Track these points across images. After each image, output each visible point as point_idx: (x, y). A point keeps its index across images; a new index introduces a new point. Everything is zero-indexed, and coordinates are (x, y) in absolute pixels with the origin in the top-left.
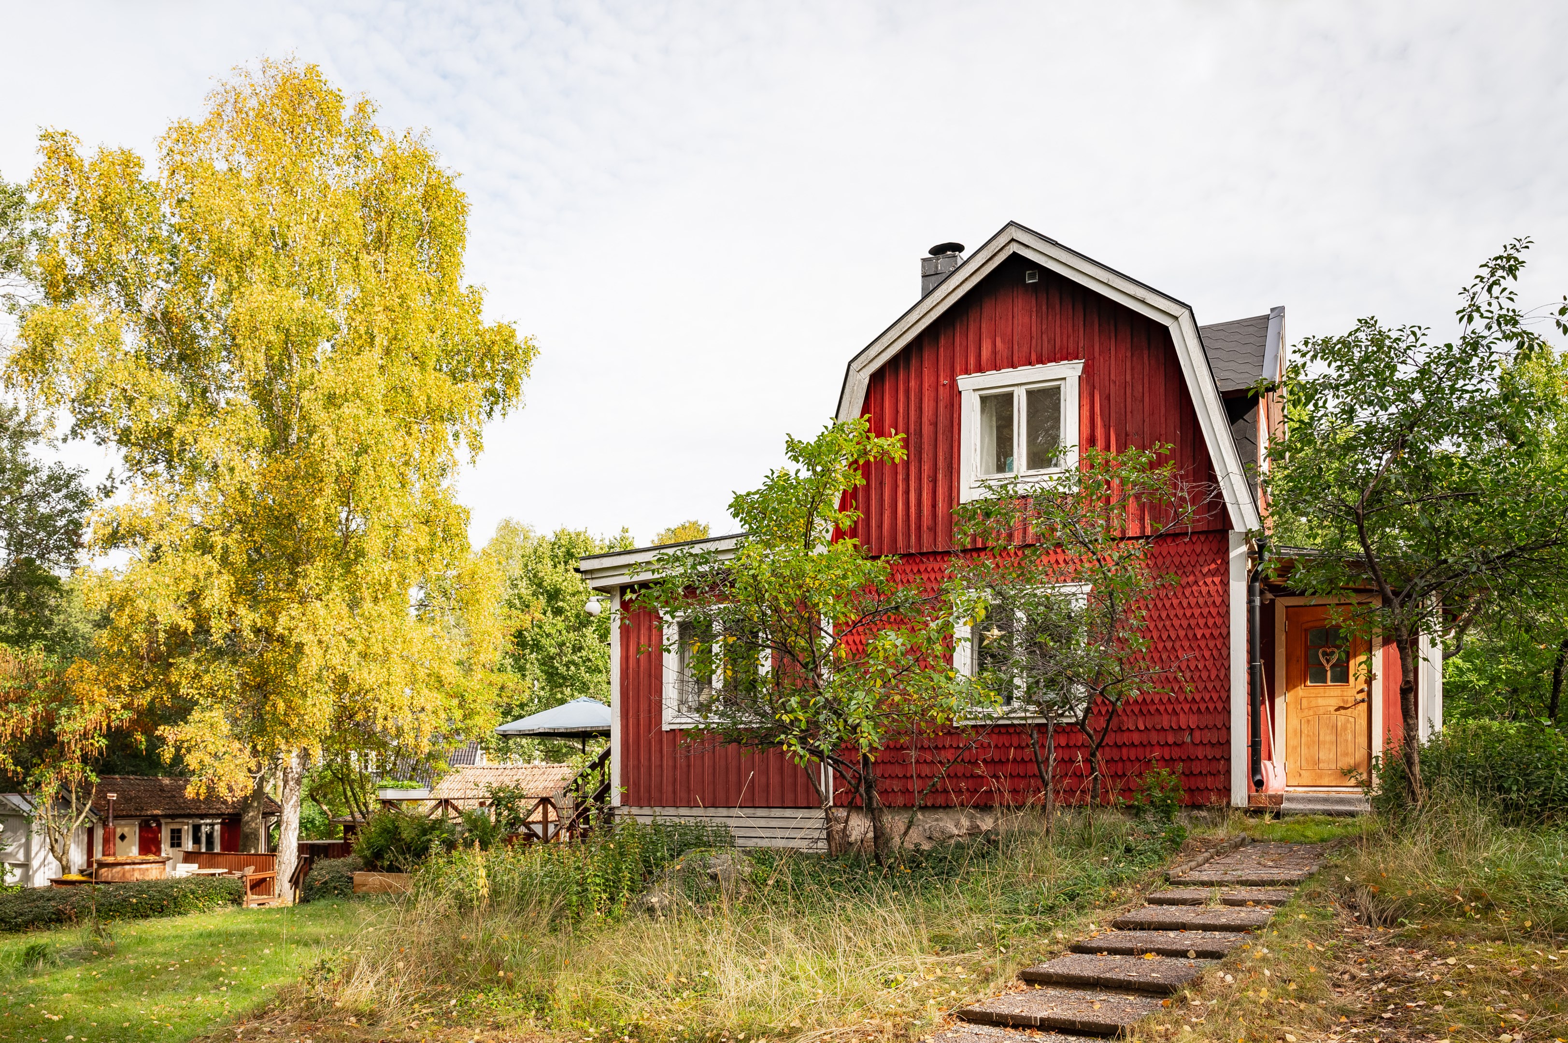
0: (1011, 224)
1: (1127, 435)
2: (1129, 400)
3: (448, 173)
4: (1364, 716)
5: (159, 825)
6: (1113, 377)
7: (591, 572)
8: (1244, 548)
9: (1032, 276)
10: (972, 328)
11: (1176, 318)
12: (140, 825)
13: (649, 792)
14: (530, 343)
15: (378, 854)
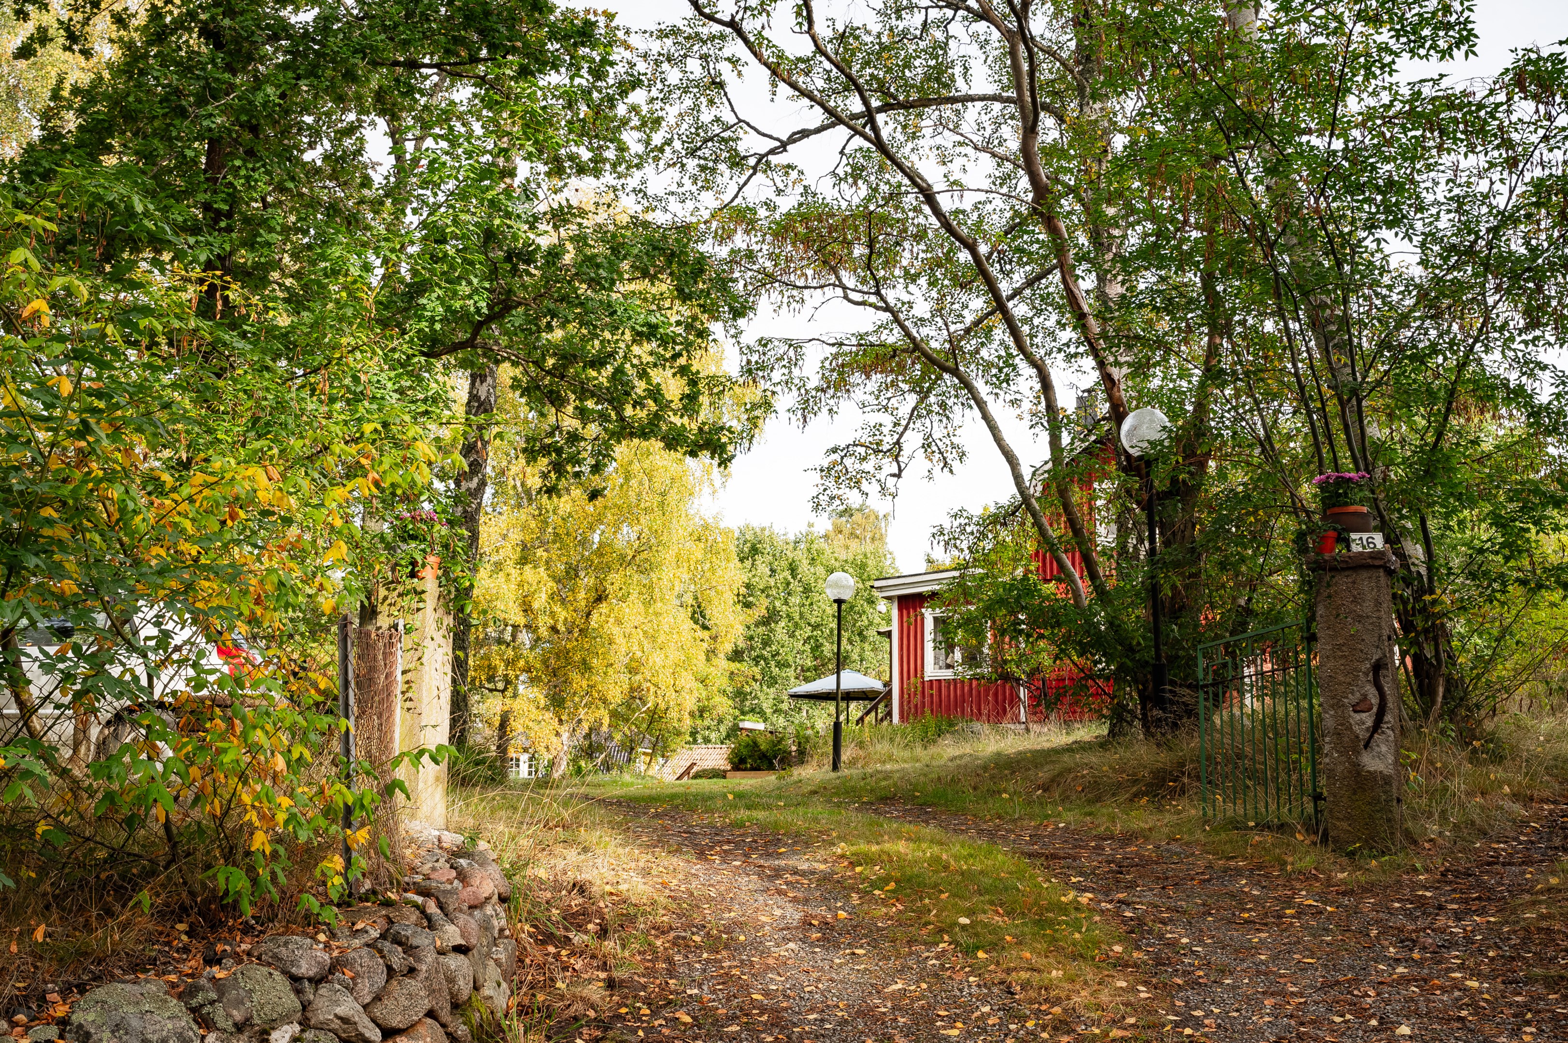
15: (742, 761)
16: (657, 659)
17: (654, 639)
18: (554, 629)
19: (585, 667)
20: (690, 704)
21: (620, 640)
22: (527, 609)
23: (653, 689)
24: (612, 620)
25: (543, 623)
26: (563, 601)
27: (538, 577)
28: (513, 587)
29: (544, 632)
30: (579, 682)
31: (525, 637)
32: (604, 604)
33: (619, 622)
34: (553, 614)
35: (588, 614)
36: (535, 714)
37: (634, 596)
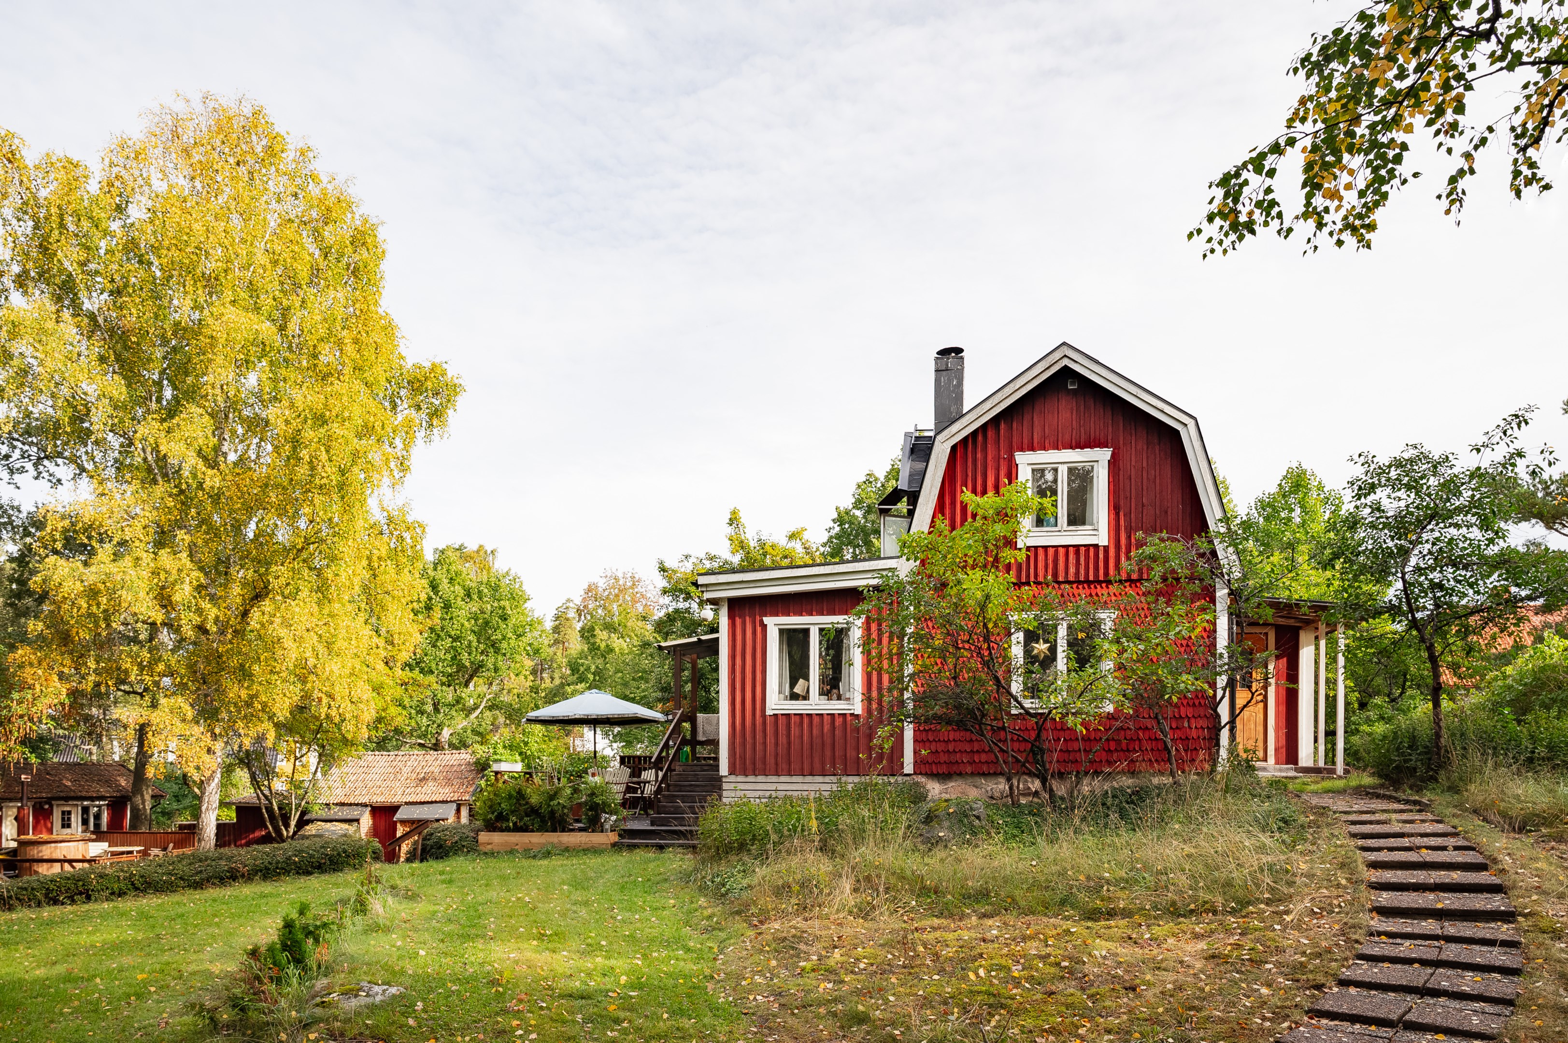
0: (1064, 344)
1: (1143, 506)
2: (1145, 481)
3: (374, 221)
4: (1262, 711)
5: (51, 806)
6: (1133, 463)
7: (706, 585)
8: (1226, 591)
9: (1072, 384)
10: (1027, 418)
11: (1186, 425)
12: (34, 806)
13: (754, 764)
14: (456, 381)
15: (501, 817)
16: (334, 667)
17: (329, 645)
18: (201, 629)
19: (244, 674)
20: (369, 715)
21: (288, 643)
22: (164, 600)
23: (325, 700)
24: (278, 620)
25: (187, 622)
26: (213, 598)
27: (178, 565)
28: (145, 574)
29: (188, 632)
30: (235, 691)
31: (165, 637)
32: (267, 602)
33: (287, 624)
34: (199, 611)
35: (245, 614)
36: (180, 727)
37: (304, 593)
